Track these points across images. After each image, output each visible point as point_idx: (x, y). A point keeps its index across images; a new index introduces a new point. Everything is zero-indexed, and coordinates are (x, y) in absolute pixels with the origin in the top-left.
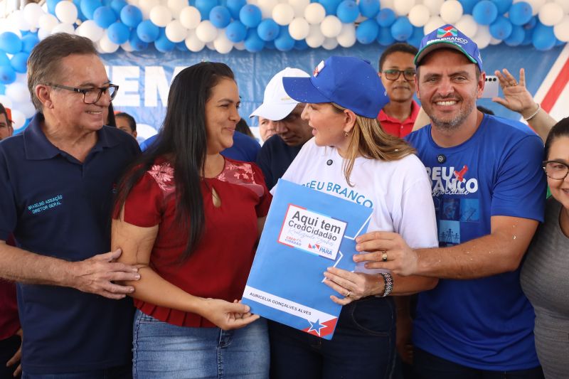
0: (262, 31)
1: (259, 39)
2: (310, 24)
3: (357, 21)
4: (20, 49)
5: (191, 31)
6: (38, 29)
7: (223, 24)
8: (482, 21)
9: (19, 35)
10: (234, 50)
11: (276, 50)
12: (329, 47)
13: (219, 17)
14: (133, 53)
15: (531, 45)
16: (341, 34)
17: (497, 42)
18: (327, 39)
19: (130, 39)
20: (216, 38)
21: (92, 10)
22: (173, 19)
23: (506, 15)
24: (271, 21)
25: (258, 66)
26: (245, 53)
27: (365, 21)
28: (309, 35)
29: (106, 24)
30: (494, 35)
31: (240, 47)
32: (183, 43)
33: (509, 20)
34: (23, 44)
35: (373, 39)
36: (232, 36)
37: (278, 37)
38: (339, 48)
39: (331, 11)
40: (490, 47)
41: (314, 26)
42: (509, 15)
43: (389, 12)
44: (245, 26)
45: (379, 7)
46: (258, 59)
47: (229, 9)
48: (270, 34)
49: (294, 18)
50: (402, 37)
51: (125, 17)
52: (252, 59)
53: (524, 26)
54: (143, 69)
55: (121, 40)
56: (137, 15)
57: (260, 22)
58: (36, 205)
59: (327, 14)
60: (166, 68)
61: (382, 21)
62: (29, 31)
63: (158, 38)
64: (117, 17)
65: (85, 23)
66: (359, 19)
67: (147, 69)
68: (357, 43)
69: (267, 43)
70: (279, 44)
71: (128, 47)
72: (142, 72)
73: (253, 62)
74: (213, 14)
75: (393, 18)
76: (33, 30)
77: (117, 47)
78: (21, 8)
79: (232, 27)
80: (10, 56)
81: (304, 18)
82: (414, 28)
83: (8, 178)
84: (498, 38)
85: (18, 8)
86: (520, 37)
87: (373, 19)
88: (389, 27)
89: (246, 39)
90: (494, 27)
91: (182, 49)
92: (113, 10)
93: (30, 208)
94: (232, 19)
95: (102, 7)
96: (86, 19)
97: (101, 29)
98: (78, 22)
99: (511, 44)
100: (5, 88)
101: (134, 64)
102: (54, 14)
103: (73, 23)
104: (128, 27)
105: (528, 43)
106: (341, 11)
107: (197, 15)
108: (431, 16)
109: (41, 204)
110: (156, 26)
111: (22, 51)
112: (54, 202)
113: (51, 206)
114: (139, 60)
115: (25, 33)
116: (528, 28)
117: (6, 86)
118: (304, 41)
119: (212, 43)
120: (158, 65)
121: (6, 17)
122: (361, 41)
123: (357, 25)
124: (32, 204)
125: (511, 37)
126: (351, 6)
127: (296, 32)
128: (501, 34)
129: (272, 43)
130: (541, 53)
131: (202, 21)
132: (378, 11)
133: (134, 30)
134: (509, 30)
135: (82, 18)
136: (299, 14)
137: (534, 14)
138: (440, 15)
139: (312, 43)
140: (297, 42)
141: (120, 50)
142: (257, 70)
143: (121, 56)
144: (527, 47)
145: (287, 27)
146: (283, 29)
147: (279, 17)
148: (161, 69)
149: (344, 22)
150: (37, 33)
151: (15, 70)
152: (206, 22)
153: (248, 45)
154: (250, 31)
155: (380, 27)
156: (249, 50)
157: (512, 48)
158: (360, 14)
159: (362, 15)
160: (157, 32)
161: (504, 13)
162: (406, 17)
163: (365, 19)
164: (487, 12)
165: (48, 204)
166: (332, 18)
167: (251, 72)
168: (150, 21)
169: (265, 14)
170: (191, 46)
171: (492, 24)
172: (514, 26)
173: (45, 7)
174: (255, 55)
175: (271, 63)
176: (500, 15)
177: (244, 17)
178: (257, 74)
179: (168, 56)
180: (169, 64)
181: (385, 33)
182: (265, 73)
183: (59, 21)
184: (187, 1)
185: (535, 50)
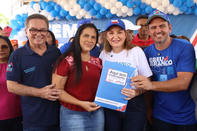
0: (101, 11)
1: (101, 14)
2: (117, 9)
3: (133, 7)
4: (22, 20)
5: (78, 12)
6: (28, 13)
7: (88, 10)
8: (177, 6)
9: (22, 15)
10: (92, 18)
11: (106, 18)
12: (124, 16)
13: (87, 7)
14: (59, 20)
15: (194, 14)
16: (128, 12)
17: (182, 13)
18: (123, 14)
19: (58, 16)
20: (86, 15)
21: (45, 6)
22: (72, 9)
23: (185, 4)
24: (104, 8)
25: (100, 23)
26: (96, 19)
28: (117, 13)
29: (50, 11)
30: (181, 11)
31: (94, 17)
32: (75, 16)
33: (186, 5)
34: (23, 18)
35: (139, 13)
36: (91, 14)
37: (107, 13)
39: (125, 4)
40: (179, 14)
41: (119, 9)
42: (186, 3)
43: (144, 4)
44: (95, 10)
45: (141, 2)
46: (100, 21)
47: (90, 5)
48: (104, 13)
49: (112, 7)
50: (149, 12)
51: (56, 8)
52: (98, 21)
53: (191, 7)
54: (62, 25)
55: (55, 16)
56: (60, 7)
57: (101, 8)
58: (27, 70)
59: (123, 5)
60: (70, 25)
61: (142, 7)
62: (25, 14)
63: (67, 15)
64: (53, 8)
65: (43, 11)
67: (63, 25)
69: (103, 15)
70: (107, 16)
71: (57, 18)
72: (62, 26)
73: (98, 22)
74: (85, 6)
75: (146, 6)
76: (26, 13)
77: (53, 18)
78: (22, 6)
79: (91, 11)
80: (19, 22)
81: (116, 7)
82: (153, 9)
83: (18, 61)
84: (182, 12)
85: (21, 6)
86: (190, 11)
87: (139, 6)
88: (144, 9)
89: (96, 14)
90: (181, 8)
91: (75, 18)
92: (52, 6)
93: (25, 71)
94: (91, 8)
95: (48, 5)
96: (43, 9)
97: (48, 13)
98: (41, 11)
99: (186, 13)
100: (17, 33)
101: (59, 24)
102: (33, 8)
103: (39, 11)
104: (57, 12)
105: (193, 13)
106: (128, 4)
107: (80, 7)
108: (159, 5)
109: (28, 70)
110: (66, 11)
111: (23, 20)
112: (32, 69)
113: (32, 70)
114: (61, 22)
115: (23, 14)
116: (192, 8)
117: (18, 32)
118: (116, 14)
119: (85, 16)
120: (67, 24)
121: (17, 9)
122: (135, 14)
123: (133, 9)
124: (25, 70)
125: (186, 11)
126: (131, 2)
127: (113, 12)
128: (183, 10)
129: (105, 15)
131: (81, 9)
132: (141, 3)
133: (59, 12)
134: (186, 8)
135: (42, 9)
136: (114, 5)
137: (195, 3)
138: (162, 4)
139: (118, 15)
140: (113, 15)
141: (54, 19)
142: (100, 24)
143: (55, 21)
145: (110, 10)
146: (108, 11)
147: (107, 7)
148: (68, 25)
149: (129, 8)
150: (27, 14)
151: (21, 27)
152: (82, 9)
153: (97, 16)
154: (97, 12)
155: (141, 9)
156: (97, 18)
157: (187, 15)
158: (134, 5)
159: (135, 5)
160: (66, 13)
161: (184, 3)
162: (150, 6)
163: (136, 6)
164: (178, 3)
165: (30, 70)
166: (125, 7)
167: (98, 25)
168: (64, 9)
169: (102, 5)
170: (78, 17)
171: (180, 7)
172: (188, 7)
173: (30, 6)
174: (99, 20)
175: (105, 22)
176: (183, 3)
177: (95, 7)
178: (100, 26)
179: (70, 21)
180: (70, 23)
181: (143, 11)
182: (103, 26)
183: (34, 10)
184: (76, 3)
185: (195, 15)
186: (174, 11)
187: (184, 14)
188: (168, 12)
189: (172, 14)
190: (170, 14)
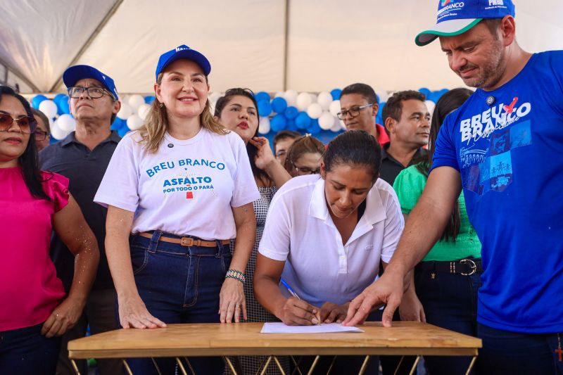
22: (133, 114)
27: (276, 116)
35: (283, 126)
43: (294, 109)
45: (286, 105)
61: (289, 116)
63: (121, 128)
65: (63, 116)
66: (272, 114)
68: (271, 131)
75: (296, 113)
82: (312, 120)
87: (283, 114)
88: (294, 119)
96: (64, 113)
98: (57, 116)
103: (53, 117)
108: (323, 111)
122: (274, 130)
123: (271, 119)
126: (265, 105)
132: (286, 108)
135: (60, 113)
138: (329, 111)
155: (287, 120)
158: (272, 110)
159: (275, 111)
162: (305, 114)
163: (276, 114)
181: (291, 123)
184: (143, 101)
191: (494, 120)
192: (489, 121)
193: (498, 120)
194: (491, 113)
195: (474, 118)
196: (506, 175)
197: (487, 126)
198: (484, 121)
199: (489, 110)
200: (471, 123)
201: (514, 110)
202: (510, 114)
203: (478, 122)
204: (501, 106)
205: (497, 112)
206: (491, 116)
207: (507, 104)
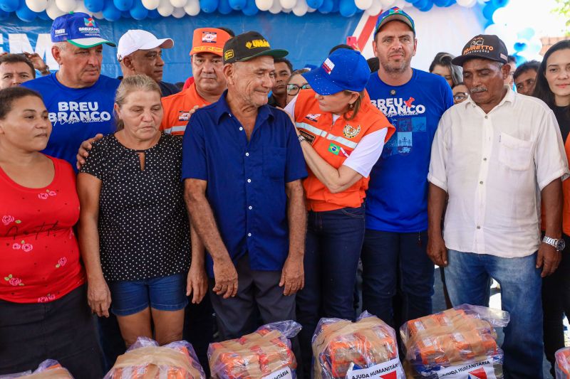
0: (117, 2)
1: (116, 9)
5: (50, 2)
11: (132, 20)
12: (177, 16)
15: (338, 13)
16: (187, 4)
17: (312, 10)
18: (175, 9)
20: (75, 8)
26: (104, 22)
28: (160, 6)
30: (311, 5)
32: (44, 13)
37: (133, 7)
38: (187, 16)
40: (307, 13)
46: (116, 27)
48: (125, 5)
52: (110, 26)
54: (6, 36)
60: (29, 35)
63: (19, 8)
67: (11, 36)
68: (201, 12)
69: (122, 12)
70: (134, 14)
72: (6, 39)
73: (111, 29)
84: (312, 7)
86: (330, 6)
89: (104, 9)
91: (44, 18)
105: (335, 11)
118: (156, 10)
120: (21, 32)
122: (204, 10)
125: (323, 7)
127: (148, 3)
128: (315, 4)
129: (128, 12)
130: (346, 19)
134: (321, 1)
139: (163, 12)
140: (150, 12)
144: (335, 14)
146: (137, 0)
148: (25, 36)
153: (106, 15)
156: (108, 19)
157: (324, 15)
170: (52, 15)
174: (113, 23)
185: (342, 16)
186: (296, 6)
187: (317, 12)
188: (283, 8)
189: (292, 13)
190: (289, 12)
191: (396, 108)
192: (392, 107)
193: (400, 109)
194: (393, 101)
195: (379, 101)
196: (409, 147)
197: (391, 109)
198: (388, 105)
199: (392, 99)
200: (377, 103)
201: (413, 106)
202: (409, 108)
203: (383, 104)
204: (401, 99)
205: (398, 103)
206: (393, 104)
207: (406, 99)
